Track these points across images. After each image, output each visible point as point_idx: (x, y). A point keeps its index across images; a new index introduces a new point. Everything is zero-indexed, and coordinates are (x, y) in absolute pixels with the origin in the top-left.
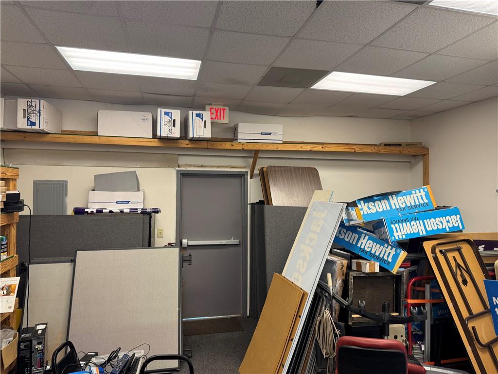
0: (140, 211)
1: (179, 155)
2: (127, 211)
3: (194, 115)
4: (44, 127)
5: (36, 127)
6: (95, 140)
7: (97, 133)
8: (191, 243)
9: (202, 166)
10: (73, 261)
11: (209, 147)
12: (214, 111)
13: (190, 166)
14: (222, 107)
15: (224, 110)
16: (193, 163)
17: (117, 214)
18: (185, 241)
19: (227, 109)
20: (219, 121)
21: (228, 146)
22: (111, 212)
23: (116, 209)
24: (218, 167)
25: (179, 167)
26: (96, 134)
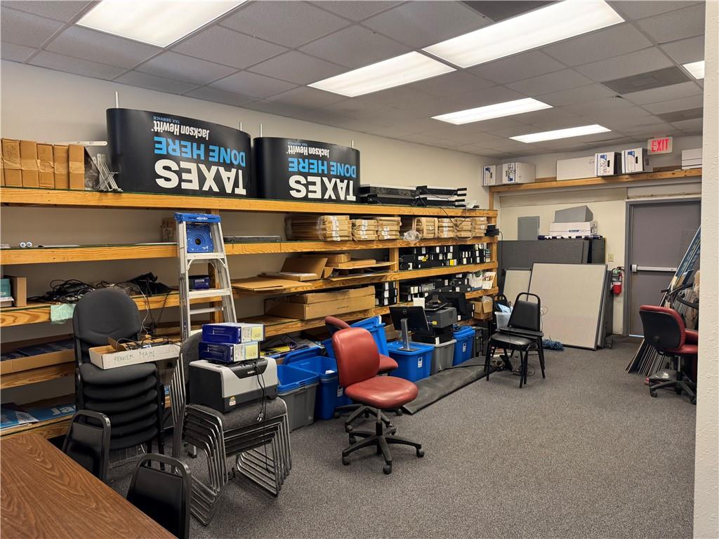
0: (583, 237)
1: (627, 188)
2: (574, 237)
3: (627, 153)
4: (518, 181)
5: (513, 182)
6: (554, 184)
7: (556, 178)
8: (640, 268)
9: (652, 196)
10: (531, 270)
11: (649, 178)
12: (656, 144)
13: (639, 197)
14: (665, 138)
15: (667, 140)
16: (642, 194)
17: (566, 239)
18: (634, 266)
19: (671, 138)
20: (662, 152)
21: (668, 175)
22: (562, 238)
23: (566, 236)
24: (670, 195)
25: (628, 198)
26: (554, 179)
